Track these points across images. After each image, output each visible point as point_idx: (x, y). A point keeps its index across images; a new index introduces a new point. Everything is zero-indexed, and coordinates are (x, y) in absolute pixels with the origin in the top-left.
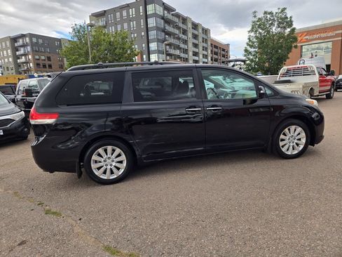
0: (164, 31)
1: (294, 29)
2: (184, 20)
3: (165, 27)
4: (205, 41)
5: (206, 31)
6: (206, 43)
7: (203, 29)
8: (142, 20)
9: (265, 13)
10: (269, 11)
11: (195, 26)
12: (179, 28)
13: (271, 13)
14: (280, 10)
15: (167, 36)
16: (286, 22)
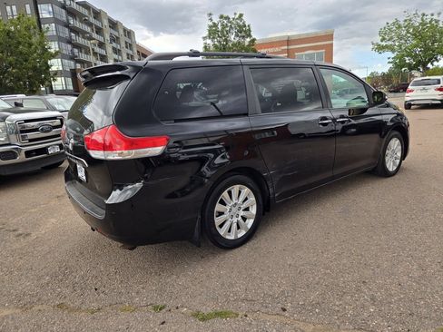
0: (67, 25)
1: (254, 40)
2: (97, 14)
3: (68, 20)
4: (129, 46)
5: (129, 33)
6: (131, 49)
7: (125, 30)
8: (28, 6)
9: (221, 17)
10: (225, 15)
11: (113, 25)
12: (90, 25)
13: (227, 18)
14: (237, 16)
15: (73, 34)
16: (244, 31)
